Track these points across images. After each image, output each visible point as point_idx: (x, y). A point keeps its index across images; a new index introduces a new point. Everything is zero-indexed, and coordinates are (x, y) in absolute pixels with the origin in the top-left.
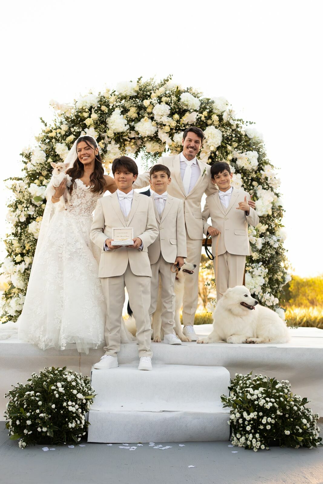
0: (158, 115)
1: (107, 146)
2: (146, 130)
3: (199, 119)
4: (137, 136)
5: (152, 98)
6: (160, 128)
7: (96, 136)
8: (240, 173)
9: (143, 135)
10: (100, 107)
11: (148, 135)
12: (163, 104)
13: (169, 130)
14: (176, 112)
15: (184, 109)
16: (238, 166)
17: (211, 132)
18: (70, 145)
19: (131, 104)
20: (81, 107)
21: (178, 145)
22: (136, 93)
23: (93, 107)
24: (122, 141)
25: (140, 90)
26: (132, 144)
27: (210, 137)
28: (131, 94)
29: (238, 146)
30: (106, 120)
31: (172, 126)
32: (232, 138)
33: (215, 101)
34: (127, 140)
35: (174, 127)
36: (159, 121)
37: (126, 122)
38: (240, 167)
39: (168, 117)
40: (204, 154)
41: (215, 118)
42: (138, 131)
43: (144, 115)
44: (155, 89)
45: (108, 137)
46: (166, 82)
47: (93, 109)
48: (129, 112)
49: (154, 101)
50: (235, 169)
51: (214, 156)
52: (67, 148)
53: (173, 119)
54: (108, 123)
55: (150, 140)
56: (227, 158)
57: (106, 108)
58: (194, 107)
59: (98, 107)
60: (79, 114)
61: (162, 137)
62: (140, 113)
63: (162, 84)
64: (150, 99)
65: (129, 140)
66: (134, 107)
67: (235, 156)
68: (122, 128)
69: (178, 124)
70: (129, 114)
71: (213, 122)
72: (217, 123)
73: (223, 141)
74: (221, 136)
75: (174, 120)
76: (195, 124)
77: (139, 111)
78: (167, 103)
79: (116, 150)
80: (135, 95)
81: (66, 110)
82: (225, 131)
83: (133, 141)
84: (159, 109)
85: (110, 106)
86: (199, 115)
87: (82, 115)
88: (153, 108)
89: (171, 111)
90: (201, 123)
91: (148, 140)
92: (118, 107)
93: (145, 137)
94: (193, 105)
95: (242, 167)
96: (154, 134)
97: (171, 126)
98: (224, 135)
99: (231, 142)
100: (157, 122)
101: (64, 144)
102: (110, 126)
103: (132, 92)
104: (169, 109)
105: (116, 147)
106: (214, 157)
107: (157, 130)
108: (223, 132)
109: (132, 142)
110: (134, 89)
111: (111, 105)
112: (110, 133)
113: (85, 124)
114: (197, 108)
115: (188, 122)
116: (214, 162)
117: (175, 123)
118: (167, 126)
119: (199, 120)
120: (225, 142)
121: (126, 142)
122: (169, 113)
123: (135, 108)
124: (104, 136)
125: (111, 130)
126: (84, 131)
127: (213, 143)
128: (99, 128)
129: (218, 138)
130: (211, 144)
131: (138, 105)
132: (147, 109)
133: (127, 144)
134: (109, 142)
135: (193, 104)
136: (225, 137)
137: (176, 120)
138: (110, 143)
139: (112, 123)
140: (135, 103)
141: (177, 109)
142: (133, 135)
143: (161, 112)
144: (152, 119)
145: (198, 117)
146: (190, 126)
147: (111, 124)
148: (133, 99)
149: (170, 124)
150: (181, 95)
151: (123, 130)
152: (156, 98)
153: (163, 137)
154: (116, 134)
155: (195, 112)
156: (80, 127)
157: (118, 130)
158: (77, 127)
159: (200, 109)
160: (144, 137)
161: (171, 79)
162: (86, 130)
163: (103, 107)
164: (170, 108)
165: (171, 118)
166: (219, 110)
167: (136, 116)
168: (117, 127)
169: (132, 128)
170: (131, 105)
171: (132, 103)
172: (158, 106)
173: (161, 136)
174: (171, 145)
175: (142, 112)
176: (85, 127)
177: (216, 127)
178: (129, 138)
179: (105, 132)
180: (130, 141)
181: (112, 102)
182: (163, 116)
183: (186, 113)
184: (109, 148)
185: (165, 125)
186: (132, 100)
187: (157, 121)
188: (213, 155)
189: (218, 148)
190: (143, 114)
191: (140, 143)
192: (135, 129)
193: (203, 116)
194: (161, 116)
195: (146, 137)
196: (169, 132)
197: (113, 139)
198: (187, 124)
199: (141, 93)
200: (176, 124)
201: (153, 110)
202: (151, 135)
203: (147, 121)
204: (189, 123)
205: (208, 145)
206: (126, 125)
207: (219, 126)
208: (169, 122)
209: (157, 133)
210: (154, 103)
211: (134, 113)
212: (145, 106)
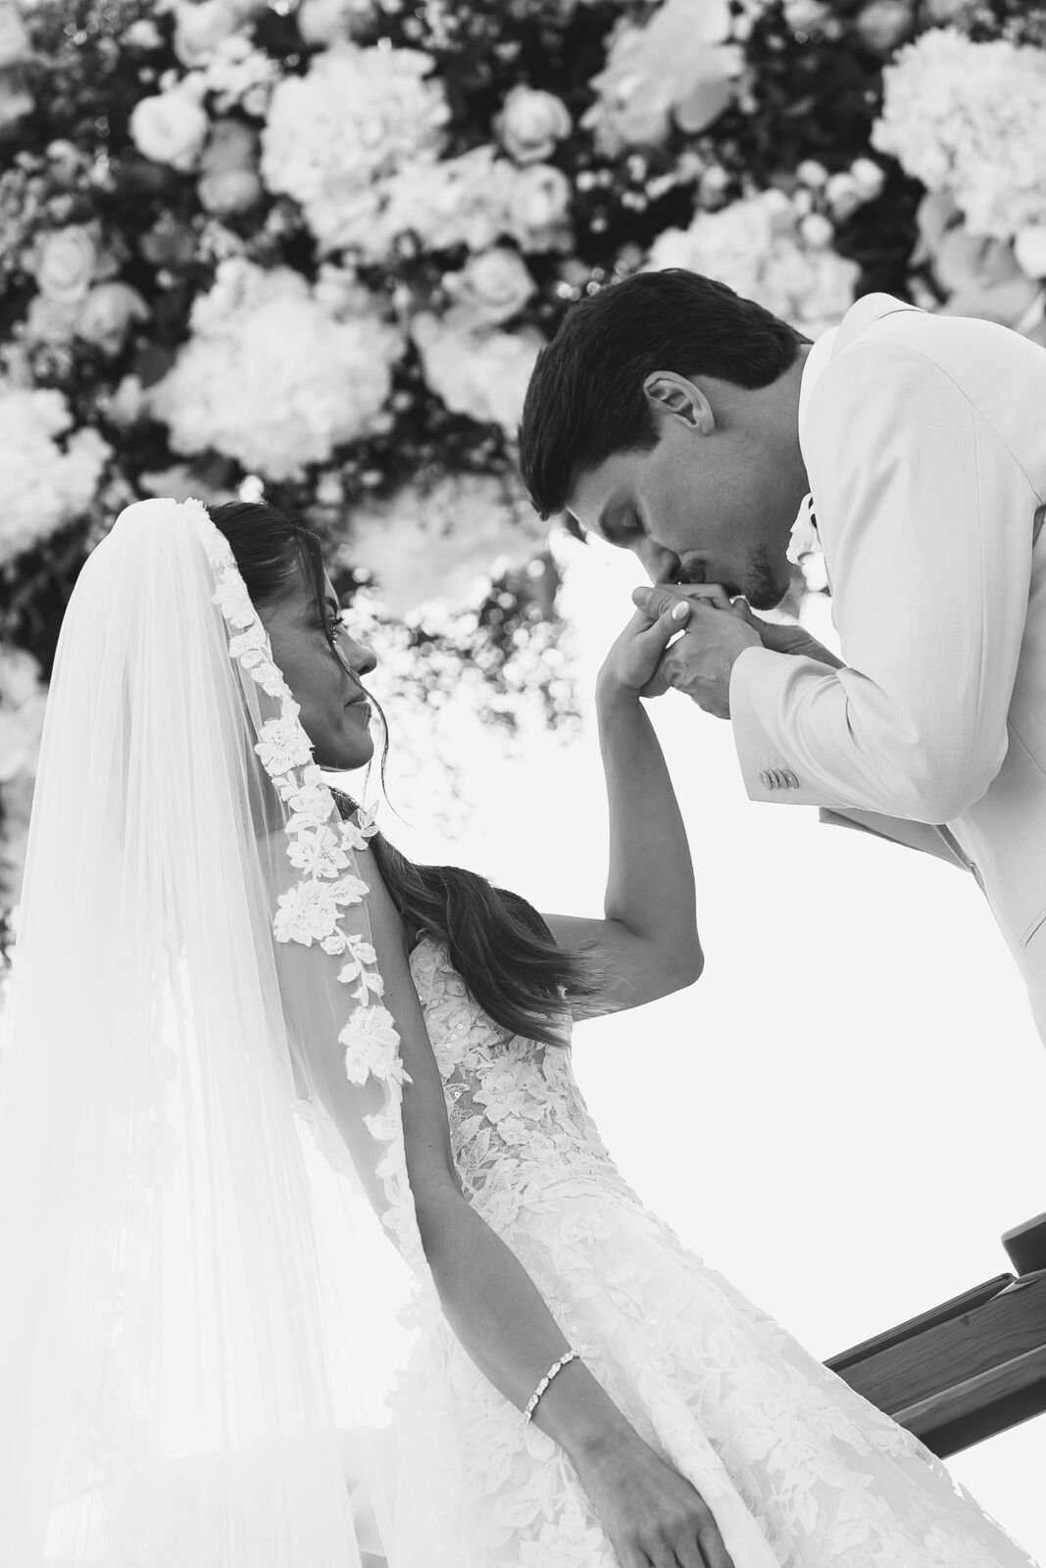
0: (337, 186)
2: (292, 392)
3: (768, 41)
5: (202, 59)
6: (415, 309)
9: (285, 465)
11: (334, 432)
12: (339, 58)
13: (522, 286)
14: (504, 80)
17: (954, 93)
19: (21, 214)
22: (16, 89)
25: (45, 38)
27: (965, 149)
31: (533, 232)
35: (555, 228)
36: (376, 242)
37: (52, 408)
39: (448, 154)
42: (219, 446)
43: (202, 261)
48: (36, 306)
49: (236, 73)
53: (503, 154)
55: (371, 478)
62: (151, 249)
64: (182, 76)
66: (63, 227)
68: (35, 484)
69: (586, 181)
70: (44, 322)
71: (916, 5)
75: (524, 156)
76: (748, 105)
77: (133, 244)
80: (24, 117)
84: (322, 120)
88: (257, 151)
89: (448, 93)
90: (810, 63)
91: (360, 487)
93: (314, 471)
96: (387, 406)
97: (519, 233)
100: (368, 260)
104: (424, 80)
107: (400, 347)
115: (672, 117)
117: (548, 184)
118: (481, 253)
119: (776, 42)
122: (442, 114)
123: (73, 232)
127: (1022, 191)
131: (95, 191)
132: (203, 186)
137: (546, 150)
140: (55, 190)
141: (502, 39)
143: (360, 141)
144: (300, 252)
145: (743, 27)
146: (706, 144)
149: (507, 215)
152: (240, 45)
160: (299, 475)
164: (424, 63)
165: (488, 154)
167: (123, 310)
169: (143, 448)
171: (21, 197)
175: (167, 243)
177: (979, 34)
182: (393, 173)
183: (609, 40)
185: (456, 258)
187: (358, 250)
190: (185, 254)
192: (175, 441)
194: (376, 177)
195: (328, 468)
196: (534, 303)
198: (677, 140)
199: (66, 72)
200: (561, 195)
201: (269, 164)
202: (365, 421)
203: (263, 302)
204: (691, 123)
205: (988, 242)
206: (62, 440)
207: (1002, 13)
208: (479, 203)
209: (415, 372)
210: (242, 95)
211: (93, 284)
212: (168, 169)
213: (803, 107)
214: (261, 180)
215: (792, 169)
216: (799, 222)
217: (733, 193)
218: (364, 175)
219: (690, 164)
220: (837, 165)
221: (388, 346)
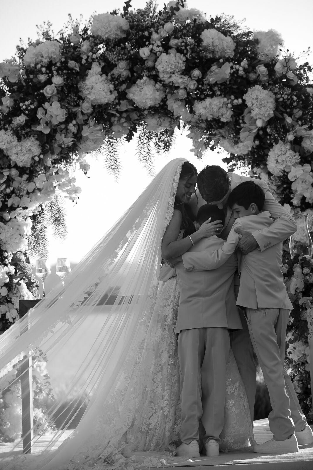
0: (165, 72)
1: (82, 129)
2: (147, 99)
3: (234, 74)
4: (131, 107)
5: (154, 42)
6: (169, 93)
7: (63, 116)
8: (309, 162)
10: (66, 62)
11: (150, 105)
12: (173, 51)
14: (195, 65)
15: (209, 58)
16: (304, 150)
17: (257, 96)
18: (20, 132)
19: (119, 56)
20: (32, 65)
21: (202, 120)
22: (125, 33)
23: (54, 63)
24: (106, 117)
25: (132, 27)
26: (123, 120)
27: (255, 105)
28: (117, 37)
29: (303, 114)
30: (77, 84)
31: (190, 89)
32: (293, 103)
33: (259, 40)
34: (114, 116)
35: (193, 89)
36: (167, 82)
37: (112, 87)
38: (307, 151)
39: (182, 74)
40: (247, 133)
41: (262, 69)
42: (133, 100)
43: (142, 74)
44: (156, 26)
45: (82, 113)
46: (175, 12)
47: (53, 67)
48: (115, 69)
49: (157, 48)
50: (300, 155)
51: (263, 134)
52: (17, 139)
53: (190, 77)
54: (82, 90)
55: (153, 112)
56: (286, 139)
57: (77, 64)
58: (225, 53)
59: (62, 63)
60: (31, 76)
61: (174, 107)
62: (135, 69)
63: (168, 15)
64: (150, 44)
65: (118, 115)
66: (124, 60)
67: (299, 134)
69: (200, 86)
70: (116, 72)
71: (258, 77)
72: (265, 79)
73: (276, 109)
74: (274, 102)
75: (193, 78)
76: (228, 83)
77: (133, 66)
78: (179, 50)
79: (97, 136)
80: (124, 38)
81: (9, 73)
82: (279, 93)
83: (125, 115)
84: (167, 62)
85: (82, 58)
86: (234, 66)
87: (37, 80)
88: (155, 60)
89: (186, 64)
91: (151, 113)
92: (97, 60)
93: (145, 109)
94: (224, 50)
95: (311, 152)
96: (159, 104)
97: (188, 88)
98: (278, 99)
99: (292, 109)
100: (165, 83)
101: (10, 132)
102: (85, 96)
103: (119, 33)
104: (183, 61)
105: (97, 130)
106: (263, 137)
107: (165, 96)
108: (276, 94)
109: (123, 118)
110: (121, 28)
111: (85, 57)
112: (86, 107)
113: (43, 94)
114: (231, 54)
115: (216, 81)
116: (264, 144)
117: (195, 84)
118: (181, 89)
119: (236, 75)
120: (281, 111)
121: (113, 119)
122: (184, 68)
123: (124, 62)
124: (75, 111)
125: (88, 102)
126: (42, 107)
127: (260, 114)
128: (67, 100)
129: (269, 105)
130: (258, 117)
131: (130, 56)
132: (146, 62)
133: (115, 121)
134: (84, 121)
135: (223, 48)
136: (280, 101)
137: (196, 79)
138: (86, 122)
139: (88, 89)
140: (124, 54)
141: (197, 59)
142: (124, 106)
143: (171, 68)
144: (155, 78)
145: (232, 71)
146: (219, 86)
147: (87, 92)
148: (120, 46)
149: (187, 85)
150: (203, 33)
151: (106, 101)
152: (159, 43)
153: (176, 108)
154: (96, 107)
155: (227, 63)
156: (35, 100)
157: (99, 102)
158: (30, 101)
159: (235, 56)
160: (143, 108)
161: (183, 6)
162: (46, 105)
163: (70, 64)
164: (184, 59)
165: (188, 76)
166: (267, 56)
167: (127, 74)
168: (98, 97)
169: (122, 96)
170: (120, 58)
171: (120, 53)
172: (164, 57)
173: (172, 107)
174: (189, 121)
175: (137, 69)
176: (43, 100)
177: (264, 87)
178: (117, 111)
179: (78, 105)
180: (121, 117)
181: (86, 52)
182: (174, 73)
183: (212, 65)
184: (86, 132)
185: (178, 88)
186: (119, 48)
187: (164, 81)
188: (261, 133)
189: (270, 122)
190: (139, 72)
191: (136, 117)
192: (127, 97)
193: (241, 69)
194: (171, 73)
195: (147, 110)
196: (186, 98)
197: (91, 117)
198: (216, 84)
199: (133, 34)
200: (196, 86)
201: (157, 63)
202: (155, 105)
203: (148, 84)
204: (218, 83)
205: (252, 118)
206: (111, 92)
207: (269, 84)
208: (184, 83)
209: (165, 100)
210: (157, 52)
211: (125, 69)
212: (142, 58)
213: (235, 87)
214: (155, 65)
215: (230, 96)
216: (228, 104)
217: (220, 95)
218: (170, 72)
219: (216, 88)
220: (237, 98)
221: (163, 96)
